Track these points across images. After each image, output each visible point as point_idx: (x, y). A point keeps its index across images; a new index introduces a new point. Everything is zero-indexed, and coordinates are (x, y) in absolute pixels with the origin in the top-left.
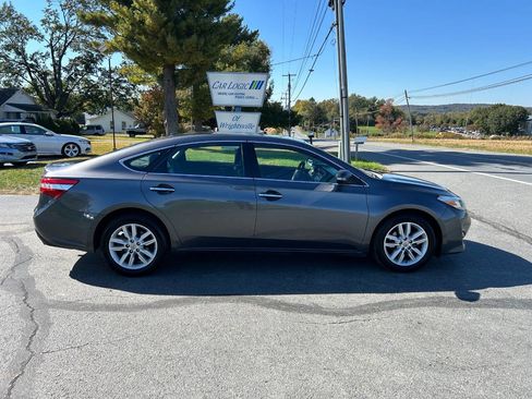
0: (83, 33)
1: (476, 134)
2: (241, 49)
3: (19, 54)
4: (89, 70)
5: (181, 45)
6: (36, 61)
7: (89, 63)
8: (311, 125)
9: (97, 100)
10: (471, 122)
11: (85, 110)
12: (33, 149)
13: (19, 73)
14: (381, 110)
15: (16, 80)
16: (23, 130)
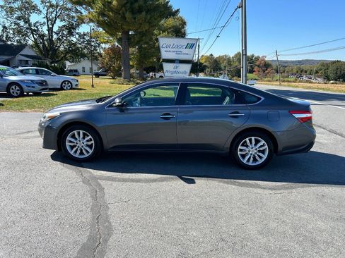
0: (67, 9)
1: (320, 80)
2: (170, 22)
3: (26, 22)
4: (71, 34)
5: (135, 19)
6: (37, 27)
7: (71, 29)
8: (211, 72)
9: (75, 53)
10: (317, 72)
11: (67, 60)
12: (47, 84)
13: (26, 35)
14: (258, 63)
15: (25, 39)
16: (37, 72)
